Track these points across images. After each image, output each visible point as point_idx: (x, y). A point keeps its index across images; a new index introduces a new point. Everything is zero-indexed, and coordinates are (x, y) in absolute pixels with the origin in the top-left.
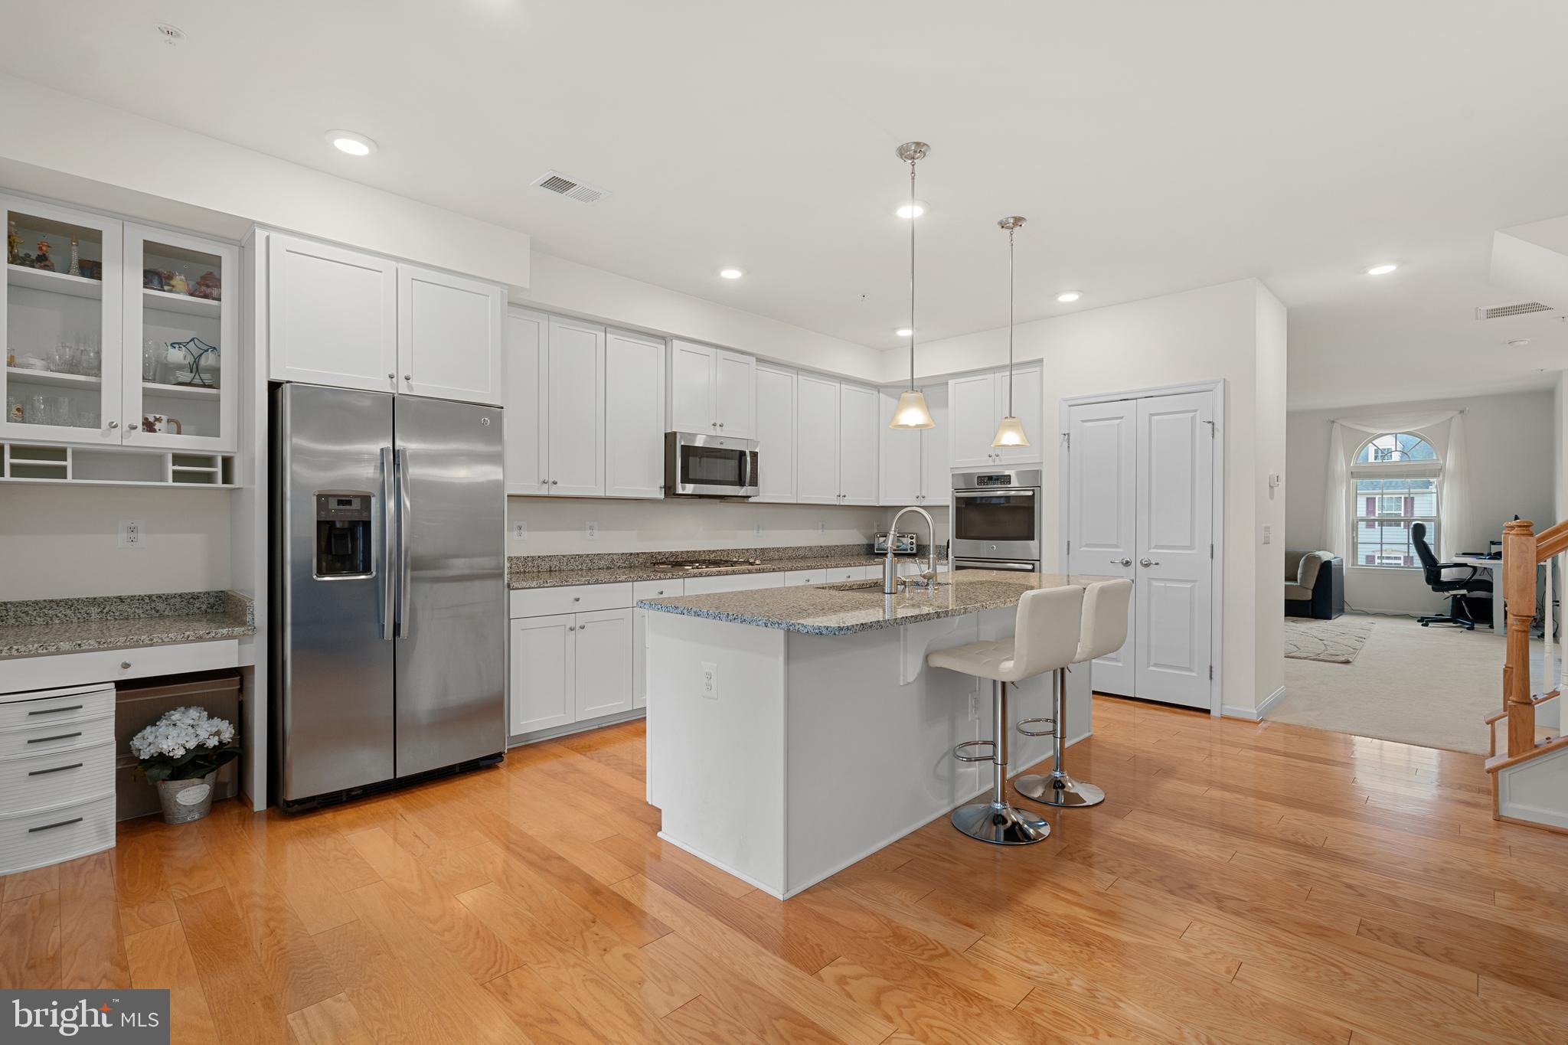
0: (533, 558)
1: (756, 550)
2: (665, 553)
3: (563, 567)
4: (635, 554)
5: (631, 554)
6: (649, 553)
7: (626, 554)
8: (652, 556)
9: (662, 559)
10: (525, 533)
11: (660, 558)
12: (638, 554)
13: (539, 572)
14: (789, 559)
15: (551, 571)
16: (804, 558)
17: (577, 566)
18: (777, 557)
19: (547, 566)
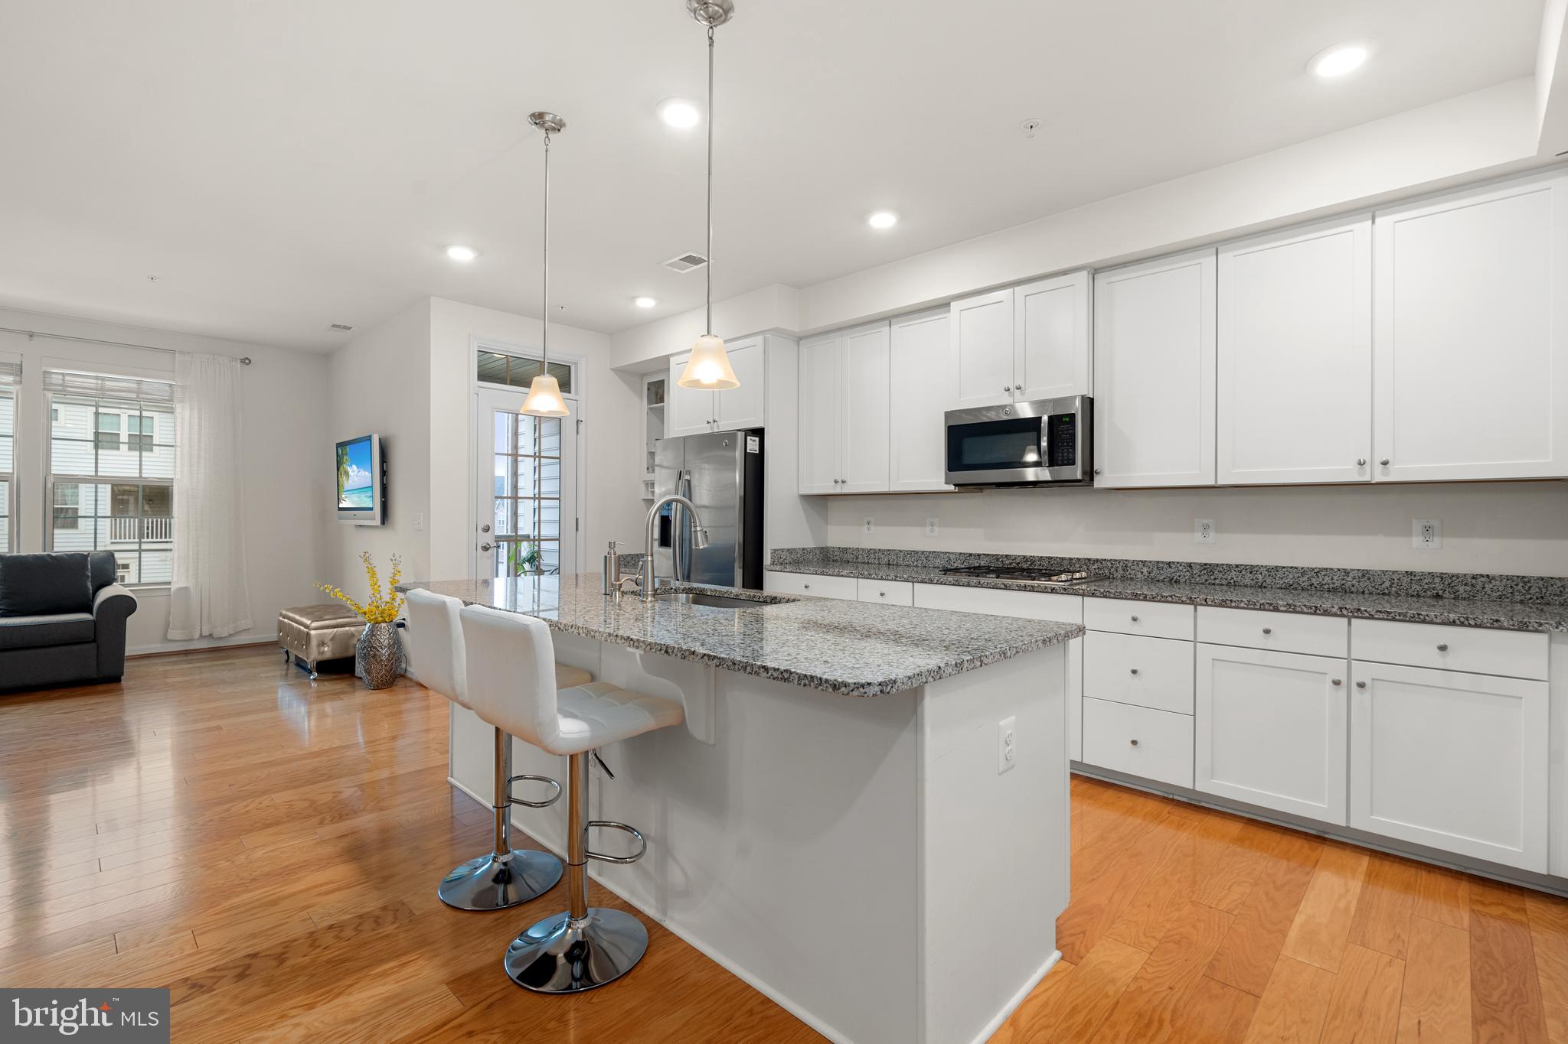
0: (875, 551)
1: (1190, 565)
2: (1016, 557)
3: (900, 562)
4: (975, 555)
5: (971, 555)
6: (993, 555)
7: (965, 554)
8: (998, 560)
9: (1011, 564)
10: (872, 527)
11: (1008, 562)
12: (979, 555)
13: (879, 564)
14: (1288, 588)
15: (889, 564)
16: (1344, 591)
17: (913, 562)
18: (1247, 581)
19: (886, 560)
